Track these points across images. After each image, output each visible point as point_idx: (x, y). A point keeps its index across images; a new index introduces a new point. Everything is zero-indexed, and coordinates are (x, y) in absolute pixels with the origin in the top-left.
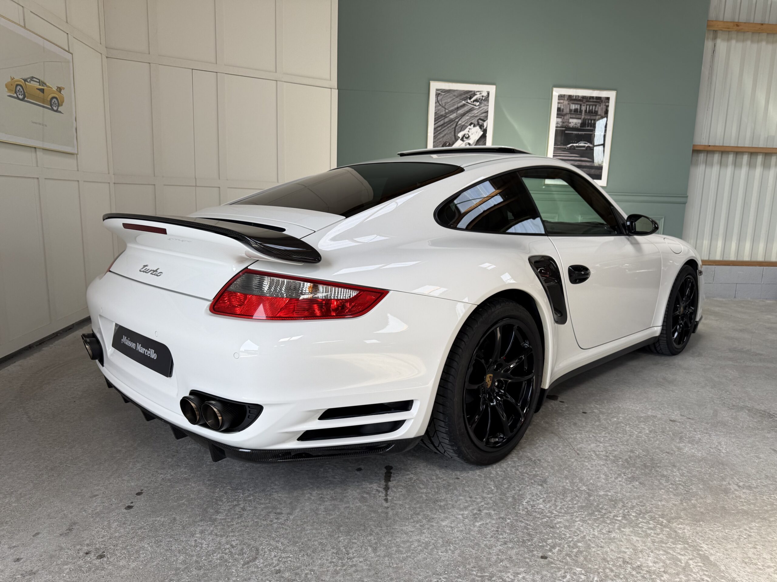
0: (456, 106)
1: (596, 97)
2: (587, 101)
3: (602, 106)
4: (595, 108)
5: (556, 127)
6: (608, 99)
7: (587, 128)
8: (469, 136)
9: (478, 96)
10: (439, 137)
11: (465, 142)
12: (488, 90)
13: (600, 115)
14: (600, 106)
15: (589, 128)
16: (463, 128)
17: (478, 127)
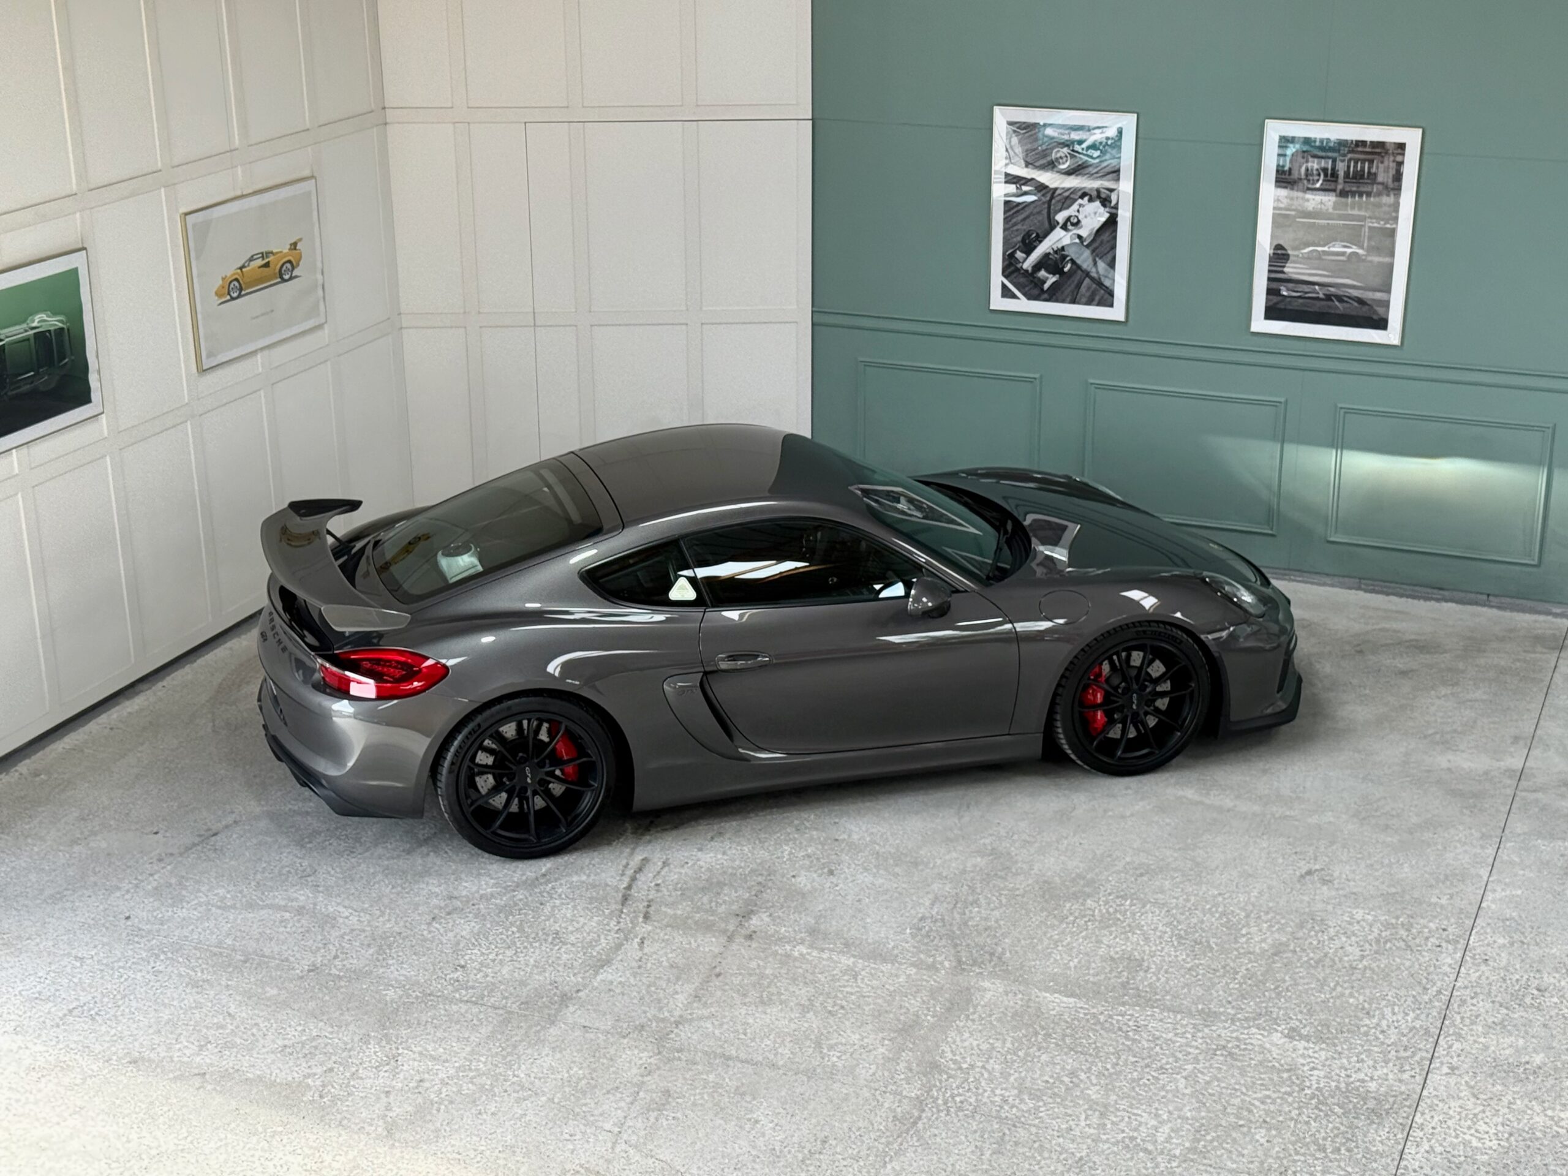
0: (1049, 159)
1: (1372, 142)
2: (1350, 152)
3: (1386, 163)
4: (1369, 168)
5: (1274, 208)
6: (1401, 146)
7: (1350, 212)
8: (1079, 222)
9: (1097, 136)
10: (1014, 220)
11: (1070, 234)
12: (1119, 125)
13: (1382, 184)
14: (1382, 162)
15: (1356, 212)
16: (1068, 202)
17: (1097, 203)
